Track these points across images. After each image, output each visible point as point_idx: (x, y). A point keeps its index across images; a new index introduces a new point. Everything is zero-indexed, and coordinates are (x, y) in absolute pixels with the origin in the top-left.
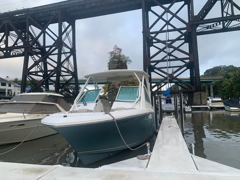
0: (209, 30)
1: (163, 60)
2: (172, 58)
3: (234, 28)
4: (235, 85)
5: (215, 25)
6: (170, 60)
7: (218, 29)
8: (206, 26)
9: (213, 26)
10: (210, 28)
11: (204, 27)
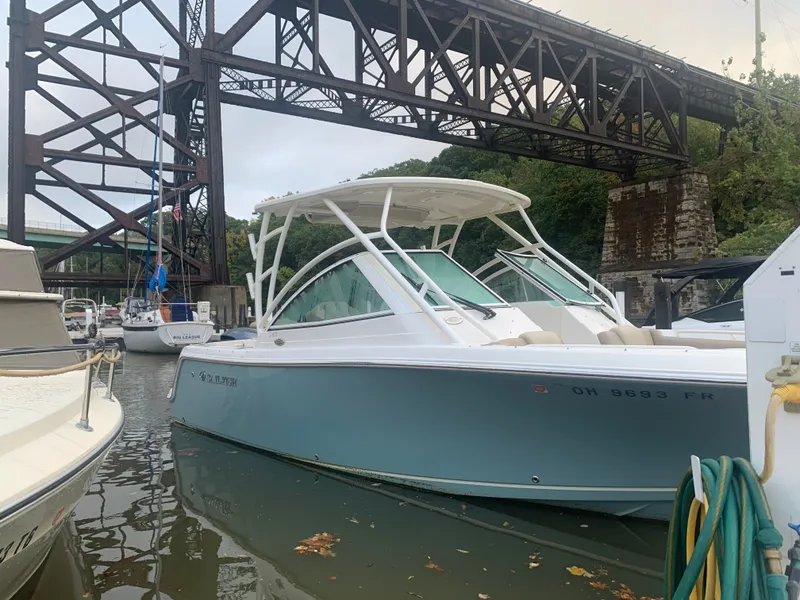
0: (246, 93)
1: (78, 155)
2: (111, 153)
3: (305, 108)
4: (233, 271)
5: (265, 84)
6: (103, 160)
7: (267, 100)
8: (241, 79)
9: (261, 87)
10: (251, 89)
11: (236, 81)
